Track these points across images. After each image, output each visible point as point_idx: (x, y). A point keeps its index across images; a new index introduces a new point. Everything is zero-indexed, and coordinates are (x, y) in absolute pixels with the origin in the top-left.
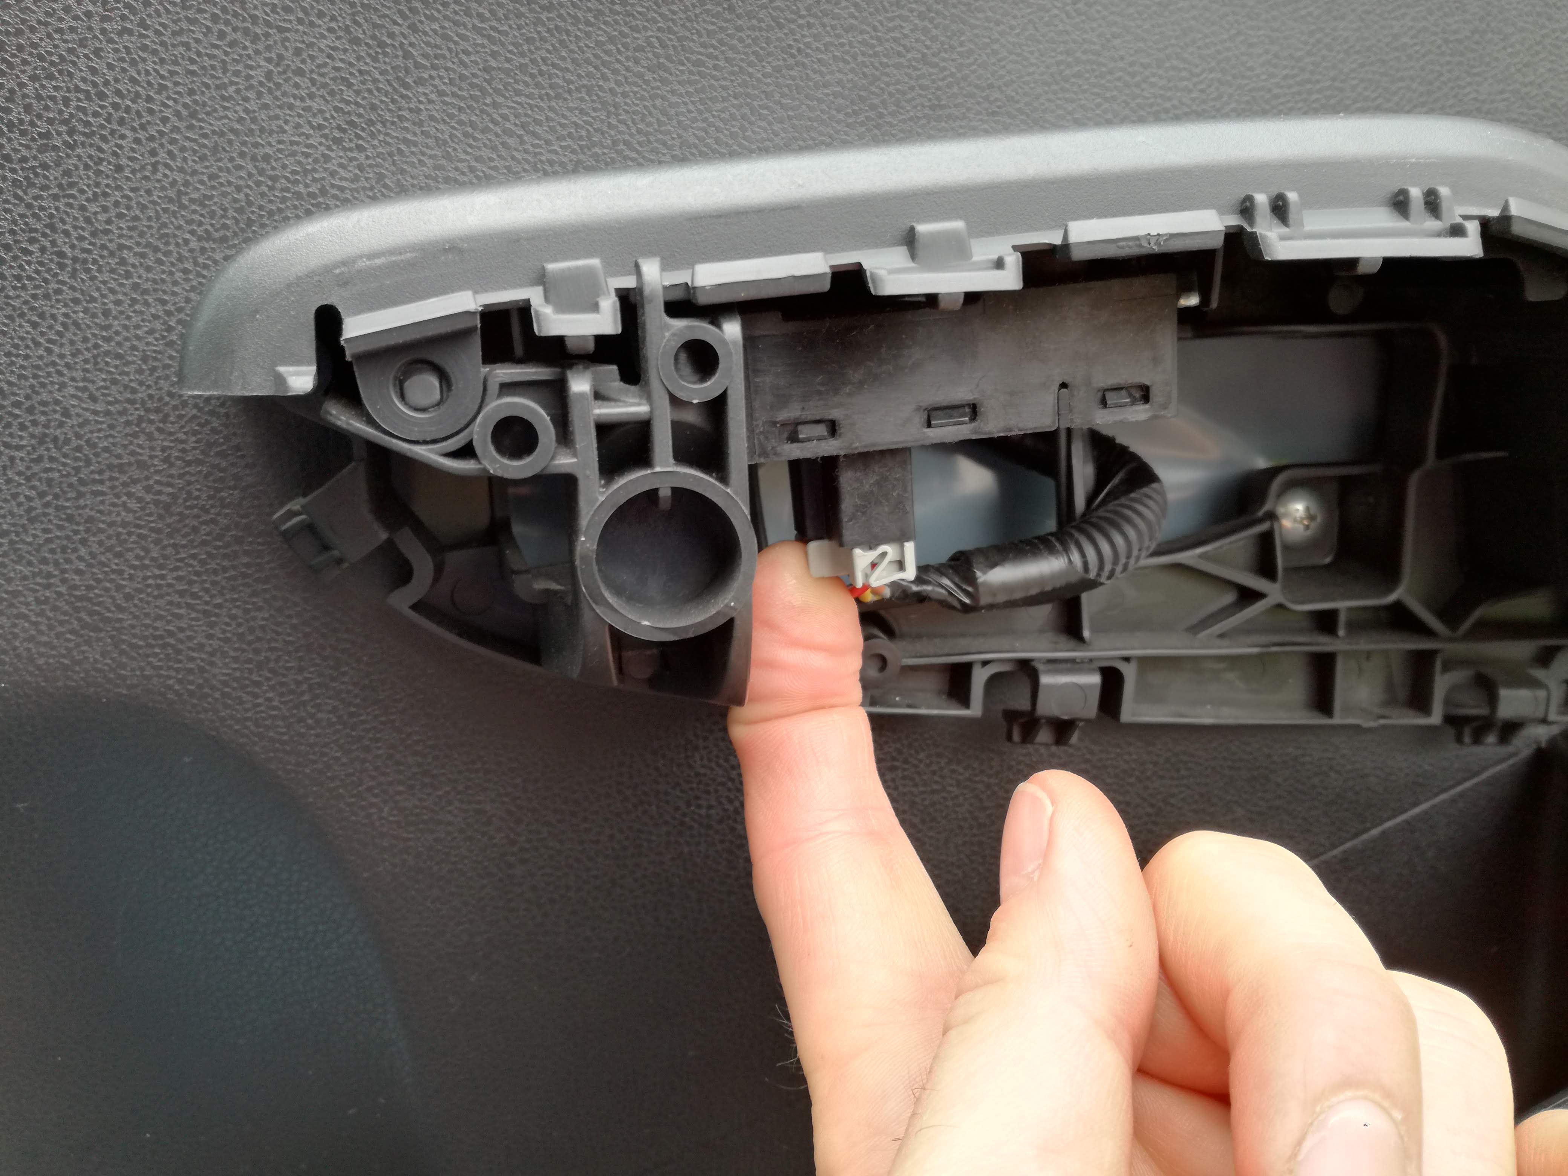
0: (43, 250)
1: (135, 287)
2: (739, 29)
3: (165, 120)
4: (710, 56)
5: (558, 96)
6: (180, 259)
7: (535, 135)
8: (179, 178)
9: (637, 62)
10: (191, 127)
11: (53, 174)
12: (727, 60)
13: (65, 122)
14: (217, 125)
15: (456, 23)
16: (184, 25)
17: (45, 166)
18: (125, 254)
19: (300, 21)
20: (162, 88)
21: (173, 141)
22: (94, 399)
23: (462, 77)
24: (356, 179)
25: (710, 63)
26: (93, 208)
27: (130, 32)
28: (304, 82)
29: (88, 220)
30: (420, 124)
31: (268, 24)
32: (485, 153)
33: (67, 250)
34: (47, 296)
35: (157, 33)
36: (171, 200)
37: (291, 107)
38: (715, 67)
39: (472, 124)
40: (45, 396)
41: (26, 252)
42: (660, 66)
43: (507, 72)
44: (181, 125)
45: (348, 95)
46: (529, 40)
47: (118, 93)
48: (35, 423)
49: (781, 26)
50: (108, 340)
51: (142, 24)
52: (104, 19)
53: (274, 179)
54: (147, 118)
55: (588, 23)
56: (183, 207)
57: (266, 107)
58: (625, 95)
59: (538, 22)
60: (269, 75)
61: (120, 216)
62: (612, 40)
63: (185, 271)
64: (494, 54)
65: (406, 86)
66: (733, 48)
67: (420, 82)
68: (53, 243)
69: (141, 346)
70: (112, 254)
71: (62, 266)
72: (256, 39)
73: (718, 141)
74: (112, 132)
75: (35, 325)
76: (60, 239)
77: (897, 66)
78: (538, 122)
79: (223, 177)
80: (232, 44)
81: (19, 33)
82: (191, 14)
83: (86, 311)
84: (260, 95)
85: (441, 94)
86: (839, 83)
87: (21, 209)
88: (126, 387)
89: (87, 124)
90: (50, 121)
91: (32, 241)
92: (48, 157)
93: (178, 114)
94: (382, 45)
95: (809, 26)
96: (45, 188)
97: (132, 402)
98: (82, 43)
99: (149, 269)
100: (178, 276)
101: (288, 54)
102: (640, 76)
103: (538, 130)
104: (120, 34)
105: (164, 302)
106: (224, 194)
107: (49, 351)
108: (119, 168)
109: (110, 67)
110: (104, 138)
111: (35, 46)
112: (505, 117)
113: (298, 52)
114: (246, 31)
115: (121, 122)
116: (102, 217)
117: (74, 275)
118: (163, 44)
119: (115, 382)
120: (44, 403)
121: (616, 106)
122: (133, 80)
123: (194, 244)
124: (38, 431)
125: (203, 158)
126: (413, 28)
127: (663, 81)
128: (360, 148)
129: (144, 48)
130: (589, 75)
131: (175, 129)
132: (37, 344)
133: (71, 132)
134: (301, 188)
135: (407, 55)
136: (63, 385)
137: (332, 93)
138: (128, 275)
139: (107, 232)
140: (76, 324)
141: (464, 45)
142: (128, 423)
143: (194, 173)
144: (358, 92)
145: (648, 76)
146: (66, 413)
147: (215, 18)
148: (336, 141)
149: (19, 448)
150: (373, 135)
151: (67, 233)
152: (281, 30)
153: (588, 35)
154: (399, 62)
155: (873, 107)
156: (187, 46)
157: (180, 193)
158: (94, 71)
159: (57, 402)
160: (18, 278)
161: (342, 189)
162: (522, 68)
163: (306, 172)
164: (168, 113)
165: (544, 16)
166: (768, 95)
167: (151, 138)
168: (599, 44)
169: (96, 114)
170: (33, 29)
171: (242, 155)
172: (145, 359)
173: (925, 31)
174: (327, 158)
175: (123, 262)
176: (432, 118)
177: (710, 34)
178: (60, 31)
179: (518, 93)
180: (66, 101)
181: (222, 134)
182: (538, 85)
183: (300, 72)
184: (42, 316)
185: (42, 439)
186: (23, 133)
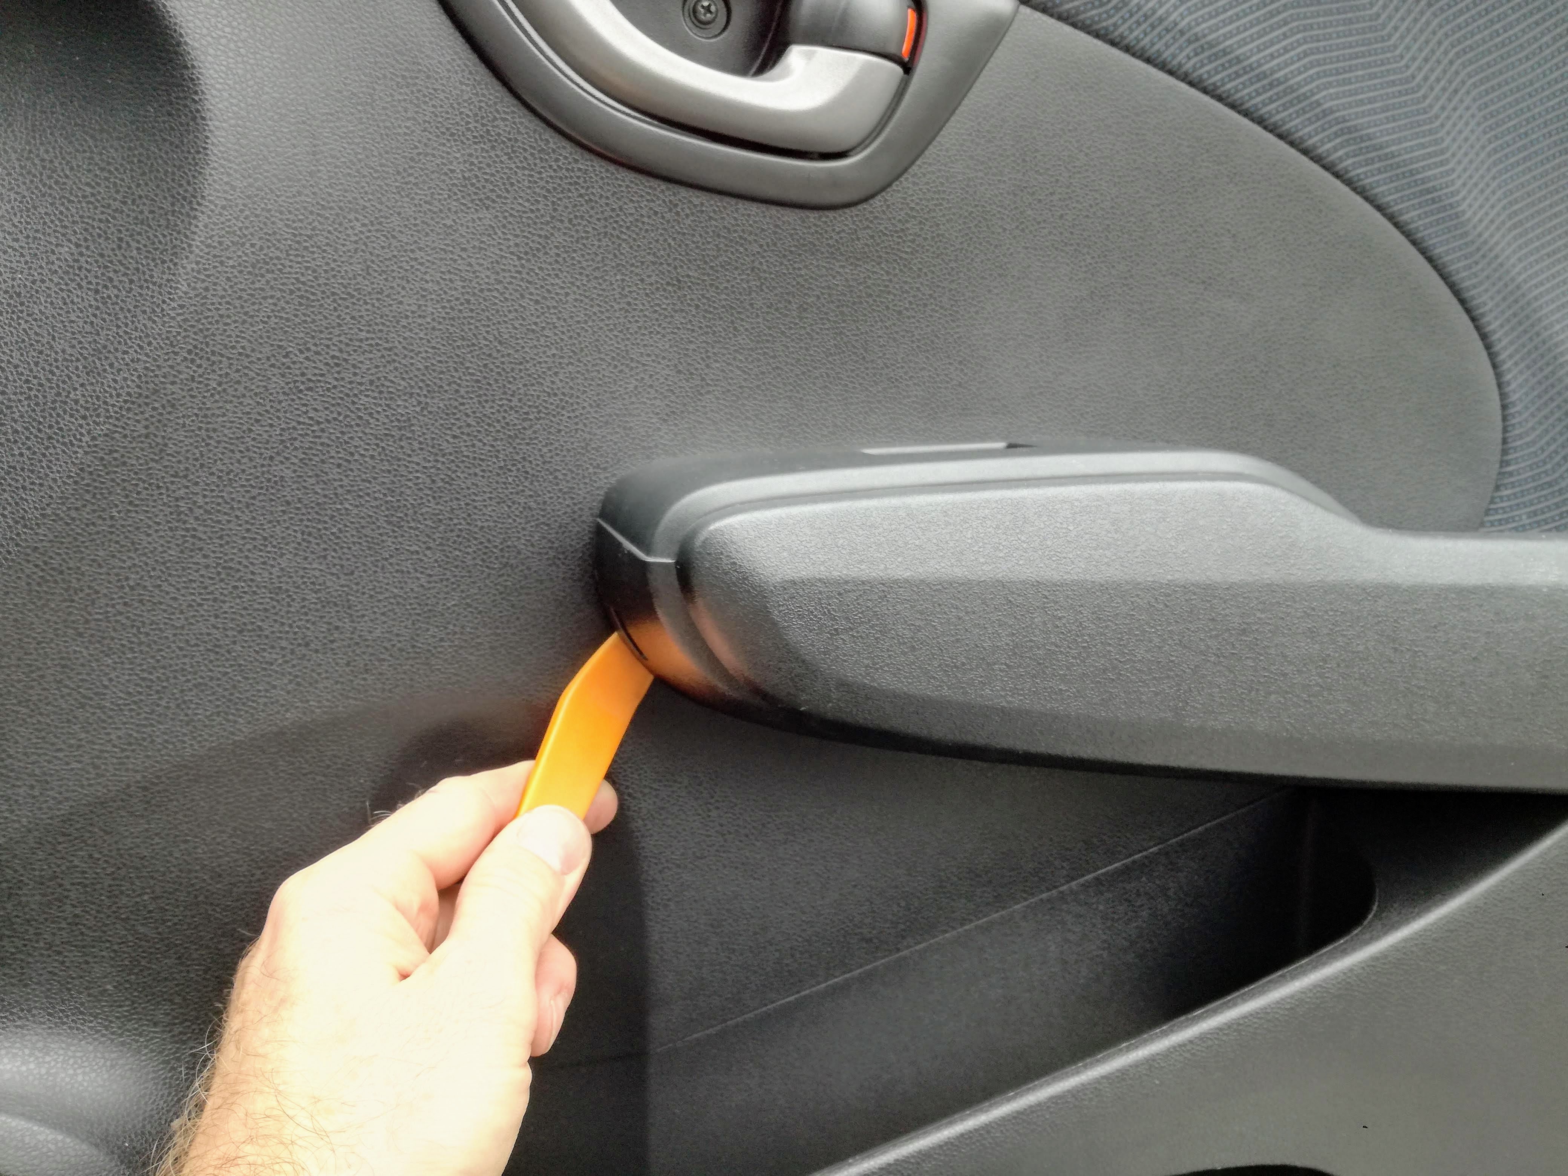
0: (518, 470)
1: (560, 490)
2: (867, 369)
3: (584, 408)
4: (852, 382)
5: (775, 401)
6: (584, 477)
7: (762, 420)
8: (588, 436)
9: (814, 384)
10: (596, 412)
11: (529, 432)
12: (860, 384)
13: (537, 407)
14: (609, 411)
15: (729, 364)
16: (599, 361)
17: (524, 428)
18: (557, 474)
19: (653, 361)
20: (585, 392)
21: (587, 418)
22: (533, 545)
23: (729, 391)
24: (672, 440)
25: (850, 385)
26: (545, 450)
27: (572, 364)
28: (652, 391)
29: (542, 456)
30: (706, 413)
31: (638, 362)
32: (736, 428)
33: (529, 470)
34: (517, 493)
35: (585, 365)
36: (583, 448)
37: (645, 403)
38: (854, 388)
39: (731, 414)
40: (509, 543)
41: (510, 470)
42: (826, 387)
43: (750, 388)
44: (592, 410)
45: (673, 398)
46: (763, 373)
47: (563, 394)
48: (503, 557)
49: (888, 367)
50: (543, 516)
51: (579, 361)
52: (562, 357)
53: (634, 439)
54: (576, 406)
55: (792, 365)
56: (588, 451)
57: (633, 403)
58: (807, 401)
59: (769, 364)
60: (636, 387)
61: (557, 455)
62: (804, 373)
63: (586, 483)
64: (745, 380)
65: (701, 394)
66: (863, 378)
67: (708, 392)
68: (523, 467)
69: (559, 520)
70: (551, 474)
71: (526, 478)
72: (632, 369)
73: (852, 425)
74: (558, 413)
75: (509, 507)
76: (527, 464)
77: (946, 388)
78: (763, 414)
79: (609, 437)
80: (621, 371)
81: (521, 363)
82: (602, 356)
83: (535, 501)
84: (630, 397)
85: (718, 398)
86: (916, 396)
87: (511, 450)
88: (550, 541)
89: (546, 408)
90: (530, 406)
91: (514, 465)
92: (526, 424)
93: (590, 405)
94: (691, 374)
95: (902, 367)
96: (523, 439)
97: (551, 548)
98: (549, 369)
99: (568, 482)
100: (582, 486)
101: (647, 377)
102: (815, 391)
103: (763, 417)
104: (567, 365)
105: (573, 498)
106: (608, 446)
107: (515, 521)
108: (559, 431)
109: (561, 381)
110: (554, 416)
111: (527, 370)
112: (747, 411)
113: (651, 376)
114: (627, 365)
115: (563, 408)
116: (549, 455)
117: (531, 483)
118: (587, 370)
119: (544, 538)
120: (508, 547)
121: (803, 406)
122: (571, 388)
123: (591, 470)
124: (505, 560)
125: (600, 427)
126: (708, 366)
127: (828, 394)
128: (676, 425)
129: (578, 372)
130: (791, 391)
131: (589, 412)
132: (510, 517)
133: (539, 412)
134: (645, 444)
135: (703, 379)
136: (519, 538)
137: (665, 397)
138: (557, 484)
139: (550, 462)
140: (530, 508)
141: (731, 375)
142: (548, 559)
143: (595, 434)
144: (677, 397)
145: (820, 391)
146: (519, 553)
147: (613, 358)
148: (665, 420)
149: (494, 569)
150: (683, 418)
151: (530, 462)
152: (644, 365)
153: (792, 371)
154: (698, 382)
155: (932, 409)
156: (598, 371)
157: (587, 444)
158: (553, 382)
159: (515, 547)
160: (505, 483)
161: (665, 445)
162: (758, 387)
163: (649, 436)
164: (586, 404)
165: (771, 361)
166: (879, 402)
167: (576, 417)
168: (797, 375)
169: (552, 404)
170: (527, 362)
171: (619, 426)
172: (560, 527)
173: (962, 370)
174: (659, 429)
175: (556, 478)
176: (712, 411)
177: (852, 371)
178: (540, 363)
179: (755, 399)
180: (538, 397)
181: (610, 416)
182: (765, 395)
183: (651, 386)
184: (514, 503)
185: (506, 565)
186: (517, 412)
